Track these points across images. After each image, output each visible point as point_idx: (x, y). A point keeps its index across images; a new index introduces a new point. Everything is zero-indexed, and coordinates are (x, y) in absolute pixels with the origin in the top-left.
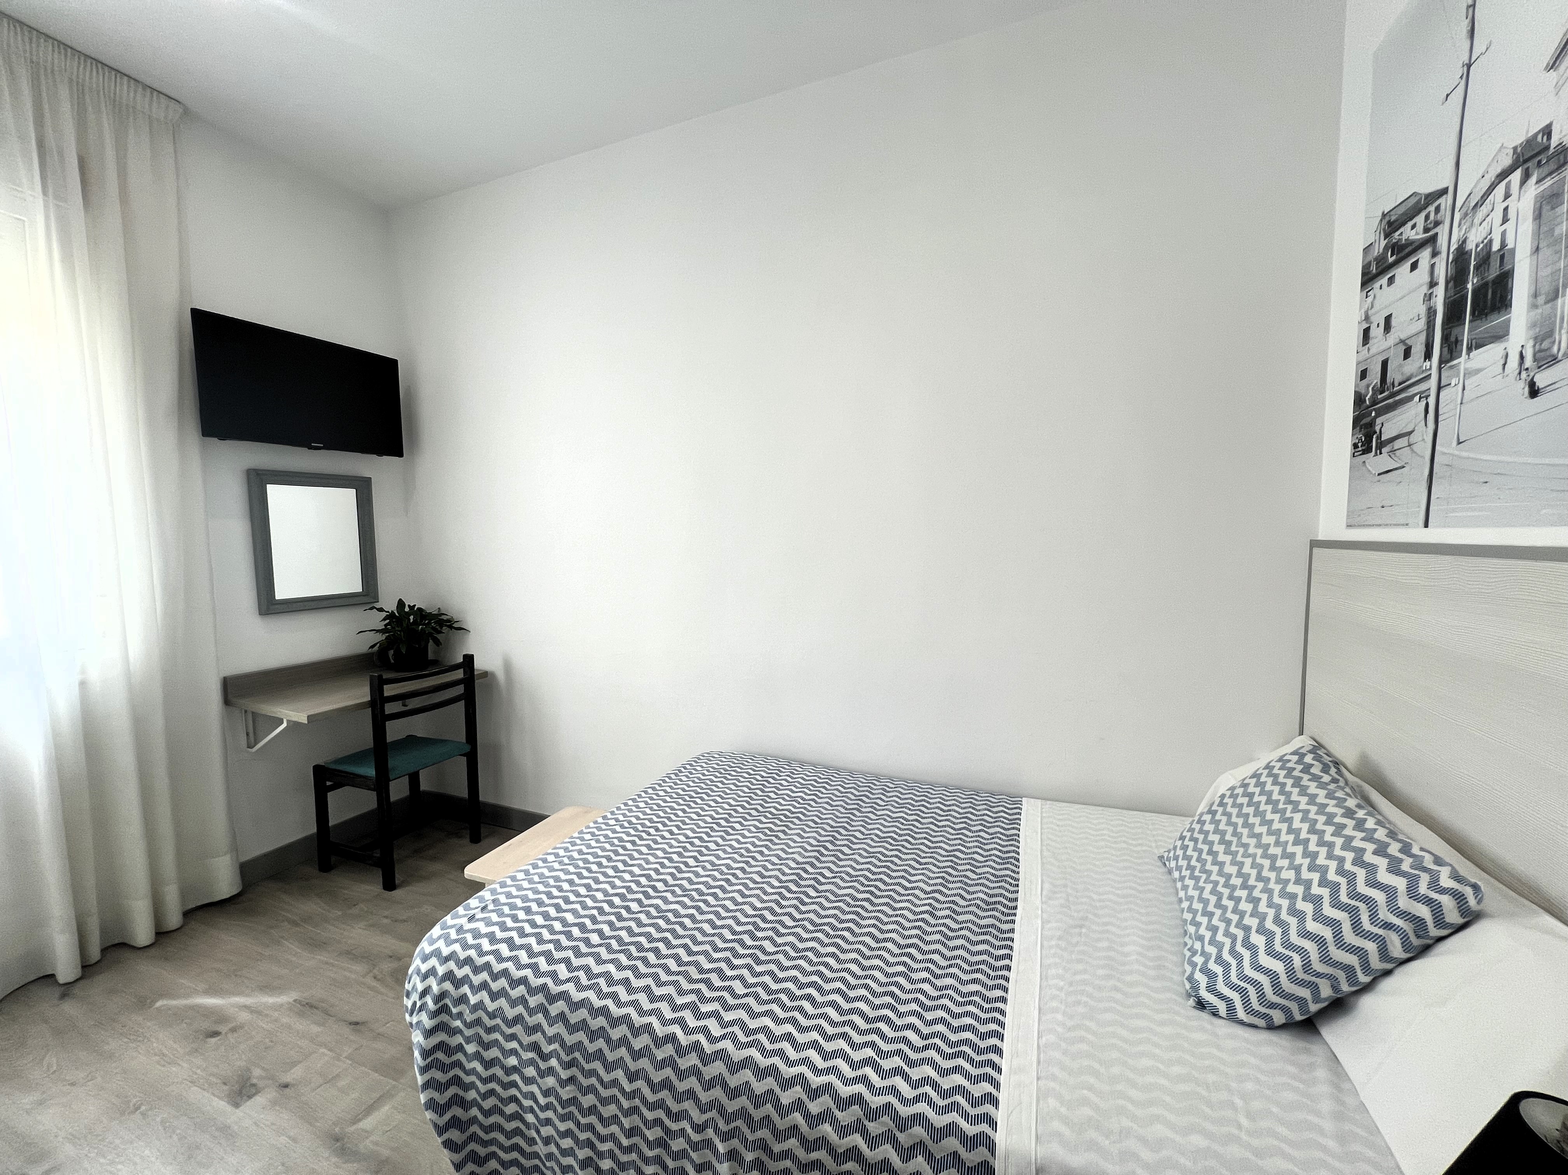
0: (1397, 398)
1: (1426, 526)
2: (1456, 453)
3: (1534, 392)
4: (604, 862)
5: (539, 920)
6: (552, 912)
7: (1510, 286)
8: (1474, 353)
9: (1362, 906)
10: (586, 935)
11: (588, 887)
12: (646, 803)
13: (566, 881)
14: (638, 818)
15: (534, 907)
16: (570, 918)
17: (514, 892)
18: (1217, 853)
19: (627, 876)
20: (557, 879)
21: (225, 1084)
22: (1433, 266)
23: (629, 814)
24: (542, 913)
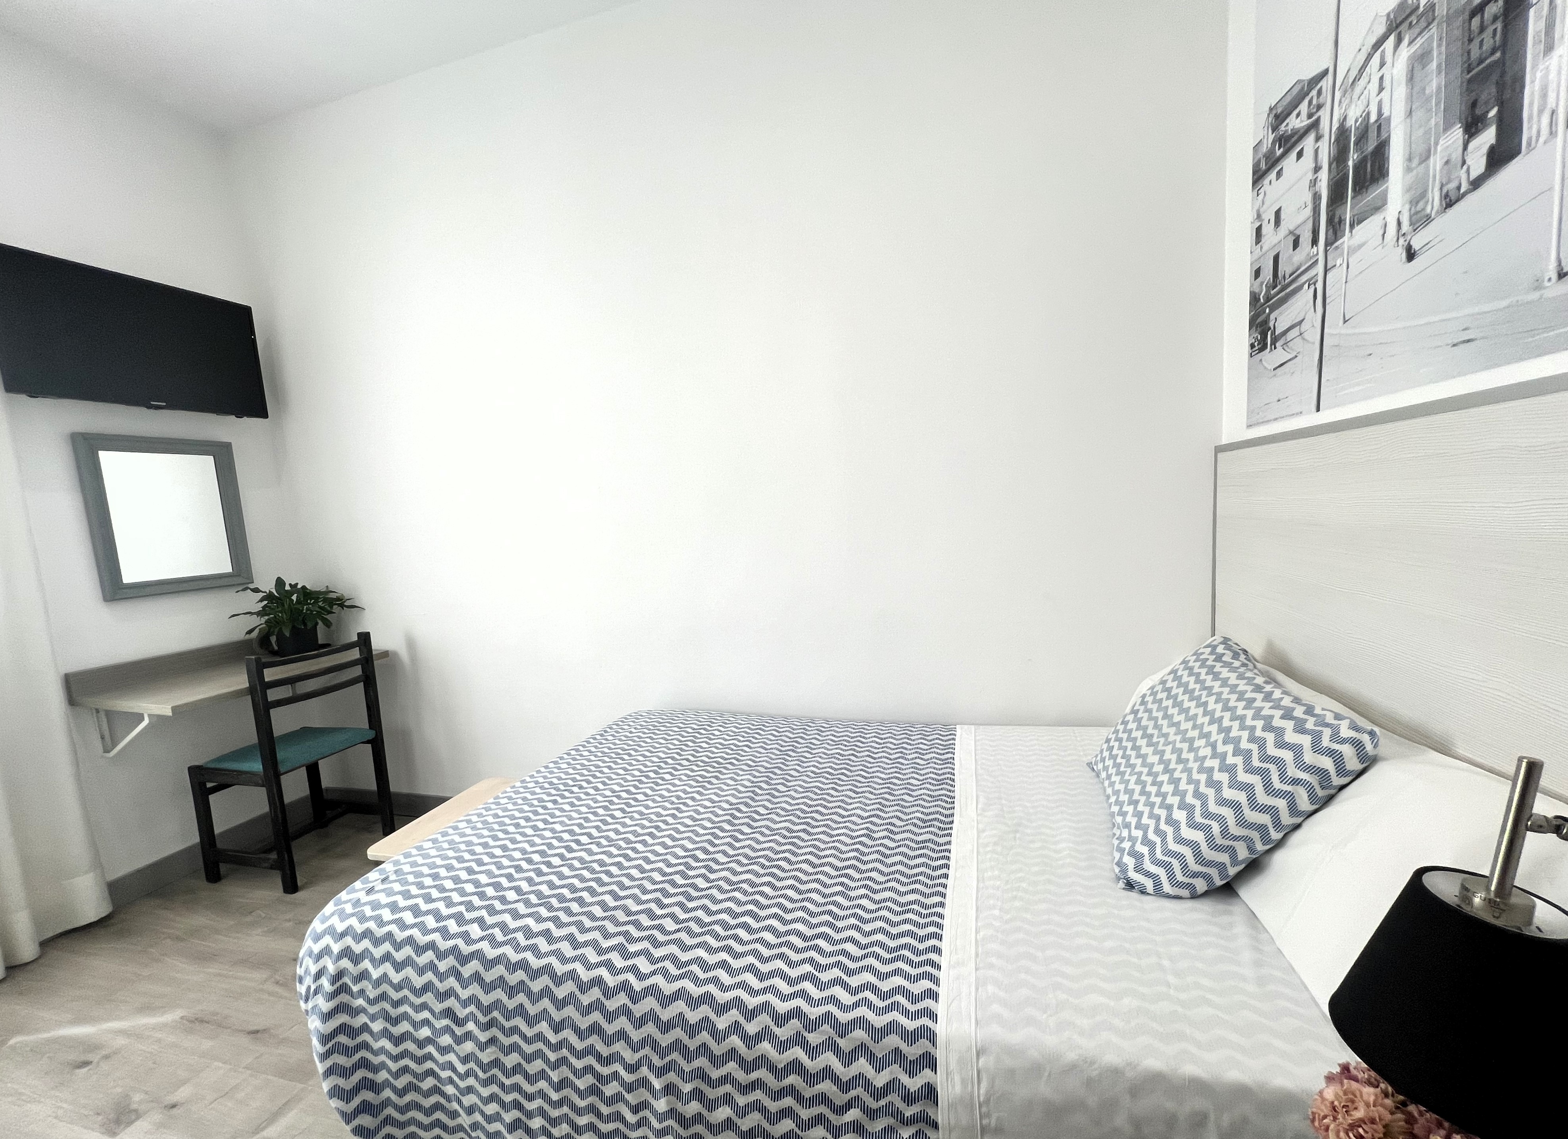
0: (1288, 290)
1: (1318, 410)
2: (1344, 331)
3: (1411, 255)
4: (523, 822)
5: (449, 884)
6: (464, 875)
7: (1386, 155)
8: (1357, 229)
9: (1272, 768)
10: (501, 894)
11: (504, 848)
12: (569, 764)
13: (479, 844)
14: (560, 778)
15: (443, 872)
16: (483, 879)
17: (420, 860)
18: (1140, 747)
19: (548, 834)
20: (469, 844)
21: (98, 1114)
22: (1316, 151)
23: (549, 776)
24: (451, 878)
